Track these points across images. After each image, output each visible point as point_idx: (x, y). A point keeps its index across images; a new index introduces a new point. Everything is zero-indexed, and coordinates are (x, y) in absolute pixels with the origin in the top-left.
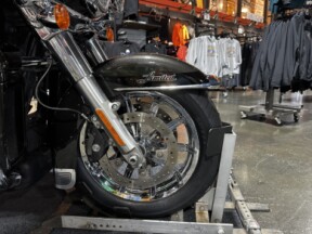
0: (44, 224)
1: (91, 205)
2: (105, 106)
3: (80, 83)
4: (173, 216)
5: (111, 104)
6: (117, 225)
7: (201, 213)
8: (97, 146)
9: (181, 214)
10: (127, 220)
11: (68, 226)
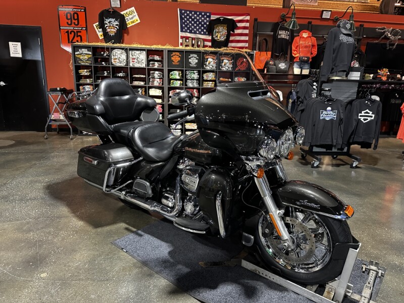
0: (232, 260)
1: (259, 260)
2: (275, 213)
3: (264, 198)
4: (309, 287)
5: (278, 212)
6: (272, 277)
7: (329, 293)
8: (267, 230)
9: (315, 288)
10: (278, 277)
11: (245, 267)
